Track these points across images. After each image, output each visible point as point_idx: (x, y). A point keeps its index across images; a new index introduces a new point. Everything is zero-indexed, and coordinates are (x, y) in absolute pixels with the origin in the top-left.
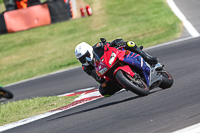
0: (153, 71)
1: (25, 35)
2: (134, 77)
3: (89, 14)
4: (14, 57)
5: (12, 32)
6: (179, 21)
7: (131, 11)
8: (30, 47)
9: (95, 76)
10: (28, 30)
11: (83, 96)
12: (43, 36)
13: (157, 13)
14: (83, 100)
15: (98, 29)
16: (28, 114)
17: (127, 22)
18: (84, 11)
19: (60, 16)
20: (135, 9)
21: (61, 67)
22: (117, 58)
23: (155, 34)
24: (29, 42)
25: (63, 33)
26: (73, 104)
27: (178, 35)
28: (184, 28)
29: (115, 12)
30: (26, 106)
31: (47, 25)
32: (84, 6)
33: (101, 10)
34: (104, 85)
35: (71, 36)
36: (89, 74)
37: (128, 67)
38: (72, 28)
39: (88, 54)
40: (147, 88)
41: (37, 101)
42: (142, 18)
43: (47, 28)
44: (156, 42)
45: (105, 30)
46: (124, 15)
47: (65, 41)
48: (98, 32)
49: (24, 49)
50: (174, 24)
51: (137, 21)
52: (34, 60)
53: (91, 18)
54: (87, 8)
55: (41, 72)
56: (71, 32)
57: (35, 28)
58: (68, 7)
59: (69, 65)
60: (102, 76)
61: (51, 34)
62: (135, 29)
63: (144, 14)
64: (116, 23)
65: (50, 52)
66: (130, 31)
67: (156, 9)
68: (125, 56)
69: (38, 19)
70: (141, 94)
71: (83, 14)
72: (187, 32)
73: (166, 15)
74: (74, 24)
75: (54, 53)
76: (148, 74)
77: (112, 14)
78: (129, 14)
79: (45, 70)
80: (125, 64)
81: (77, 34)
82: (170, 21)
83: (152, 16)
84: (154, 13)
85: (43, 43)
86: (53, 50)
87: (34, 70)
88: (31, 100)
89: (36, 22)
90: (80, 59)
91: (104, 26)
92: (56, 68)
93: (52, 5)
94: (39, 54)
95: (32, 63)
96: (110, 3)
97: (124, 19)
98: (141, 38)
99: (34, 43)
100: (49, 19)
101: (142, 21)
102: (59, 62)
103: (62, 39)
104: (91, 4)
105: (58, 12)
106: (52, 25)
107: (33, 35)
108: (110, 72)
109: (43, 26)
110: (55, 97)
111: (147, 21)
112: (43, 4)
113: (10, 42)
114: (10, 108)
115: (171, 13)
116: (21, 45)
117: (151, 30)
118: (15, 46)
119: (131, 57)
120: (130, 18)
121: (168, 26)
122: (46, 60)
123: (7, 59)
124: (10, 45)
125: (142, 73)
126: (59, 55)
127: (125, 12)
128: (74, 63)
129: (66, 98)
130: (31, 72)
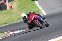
0: (44, 21)
2: (39, 23)
3: (12, 8)
7: (25, 7)
11: (10, 33)
14: (10, 34)
15: (15, 12)
17: (24, 10)
19: (3, 9)
20: (26, 6)
25: (4, 14)
26: (7, 36)
28: (42, 12)
29: (20, 7)
32: (11, 5)
33: (16, 7)
35: (7, 15)
36: (25, 22)
39: (25, 17)
40: (43, 26)
42: (29, 9)
45: (17, 13)
47: (5, 16)
48: (15, 13)
50: (39, 11)
51: (27, 10)
53: (13, 9)
54: (12, 6)
56: (7, 13)
58: (6, 6)
59: (6, 23)
61: (1, 14)
64: (21, 11)
67: (33, 6)
71: (10, 8)
73: (36, 8)
74: (8, 11)
75: (1, 20)
77: (19, 8)
78: (25, 8)
81: (8, 14)
82: (37, 10)
83: (32, 8)
86: (1, 19)
91: (17, 12)
92: (2, 25)
96: (19, 5)
97: (23, 9)
102: (3, 23)
105: (3, 7)
106: (1, 11)
110: (2, 34)
115: (38, 7)
120: (25, 9)
126: (3, 20)
128: (8, 23)
129: (5, 34)
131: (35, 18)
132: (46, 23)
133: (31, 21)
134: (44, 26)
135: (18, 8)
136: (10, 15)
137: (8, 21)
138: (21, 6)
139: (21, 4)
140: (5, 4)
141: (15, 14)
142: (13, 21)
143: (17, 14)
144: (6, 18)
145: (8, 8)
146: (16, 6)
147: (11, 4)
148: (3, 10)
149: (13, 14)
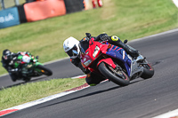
0: (134, 63)
1: (43, 24)
3: (100, 6)
4: (33, 43)
5: (31, 21)
7: (137, 3)
8: (47, 35)
10: (45, 19)
12: (58, 25)
13: (160, 5)
15: (107, 19)
16: (45, 93)
17: (134, 13)
18: (96, 3)
19: (74, 8)
22: (100, 52)
23: (158, 23)
24: (46, 31)
25: (76, 22)
29: (123, 3)
30: (44, 87)
31: (62, 15)
35: (84, 25)
36: (77, 66)
37: (110, 59)
38: (84, 17)
41: (53, 82)
42: (147, 9)
44: (159, 30)
45: (115, 19)
46: (131, 7)
48: (107, 21)
49: (42, 36)
50: (176, 15)
51: (142, 12)
52: (50, 46)
53: (102, 9)
55: (57, 56)
56: (83, 21)
60: (87, 68)
61: (66, 23)
62: (141, 19)
63: (148, 6)
64: (124, 13)
66: (136, 21)
68: (108, 50)
69: (54, 10)
70: (122, 85)
71: (94, 6)
73: (168, 7)
74: (87, 14)
76: (129, 66)
78: (136, 6)
79: (61, 55)
80: (108, 56)
81: (89, 24)
82: (171, 12)
83: (156, 7)
84: (158, 5)
85: (59, 31)
87: (51, 55)
89: (52, 12)
91: (113, 16)
94: (56, 41)
95: (49, 49)
97: (131, 10)
98: (146, 27)
100: (64, 10)
101: (147, 12)
103: (76, 27)
105: (72, 4)
106: (67, 16)
107: (50, 24)
108: (94, 64)
109: (59, 16)
111: (151, 12)
113: (29, 30)
114: (29, 88)
116: (40, 33)
117: (155, 20)
118: (34, 34)
119: (113, 51)
120: (136, 9)
121: (170, 16)
123: (27, 45)
124: (29, 33)
125: (124, 65)
127: (132, 4)
129: (79, 80)
130: (48, 56)
135: (117, 5)
136: (94, 27)
141: (108, 24)
143: (113, 23)
148: (74, 11)
149: (102, 22)
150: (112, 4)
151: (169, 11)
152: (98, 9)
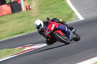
2: (63, 35)
3: (30, 9)
6: (74, 12)
7: (50, 7)
9: (44, 35)
11: (27, 48)
12: (8, 20)
13: (63, 8)
14: (27, 50)
15: (34, 16)
16: (0, 57)
18: (28, 7)
19: (16, 10)
20: (52, 6)
21: (16, 34)
22: (55, 27)
24: (1, 23)
25: (17, 18)
26: (22, 52)
27: (73, 19)
28: (76, 16)
29: (43, 8)
32: (27, 5)
33: (36, 7)
34: (49, 39)
35: (21, 19)
36: (41, 34)
37: (60, 31)
39: (41, 25)
40: (69, 41)
41: (5, 50)
42: (56, 11)
43: (10, 15)
46: (47, 9)
50: (72, 13)
51: (53, 12)
52: (3, 31)
53: (31, 11)
54: (29, 6)
55: (7, 37)
56: (21, 17)
57: (4, 15)
58: (20, 5)
59: (20, 33)
61: (12, 19)
63: (57, 9)
64: (43, 13)
65: (11, 27)
67: (63, 7)
68: (59, 26)
69: (5, 11)
71: (27, 9)
72: (78, 17)
73: (67, 9)
74: (23, 14)
75: (13, 28)
76: (70, 34)
77: (41, 9)
78: (49, 9)
79: (9, 36)
80: (59, 29)
81: (24, 19)
82: (69, 12)
83: (61, 10)
84: (62, 8)
86: (12, 26)
87: (4, 36)
88: (2, 50)
89: (4, 13)
90: (37, 27)
91: (37, 15)
92: (14, 35)
93: (12, 4)
94: (6, 28)
95: (2, 32)
96: (40, 4)
97: (47, 11)
99: (3, 23)
100: (11, 11)
102: (16, 32)
103: (17, 21)
104: (31, 4)
105: (15, 8)
106: (12, 14)
107: (3, 19)
108: (52, 33)
110: (13, 49)
111: (58, 12)
112: (8, 4)
115: (70, 8)
117: (60, 16)
120: (49, 11)
121: (68, 15)
122: (9, 31)
126: (15, 28)
127: (48, 8)
128: (23, 33)
129: (19, 49)
130: (2, 36)
131: (57, 28)
132: (75, 36)
133: (50, 32)
134: (71, 41)
135: (39, 8)
136: (27, 21)
137: (24, 29)
138: (45, 5)
139: (43, 3)
140: (19, 2)
141: (34, 19)
142: (31, 30)
143: (37, 18)
144: (21, 25)
145: (24, 8)
146: (35, 5)
147: (28, 2)
148: (16, 12)
149: (31, 18)
150: (37, 8)
151: (68, 12)
152: (29, 11)
